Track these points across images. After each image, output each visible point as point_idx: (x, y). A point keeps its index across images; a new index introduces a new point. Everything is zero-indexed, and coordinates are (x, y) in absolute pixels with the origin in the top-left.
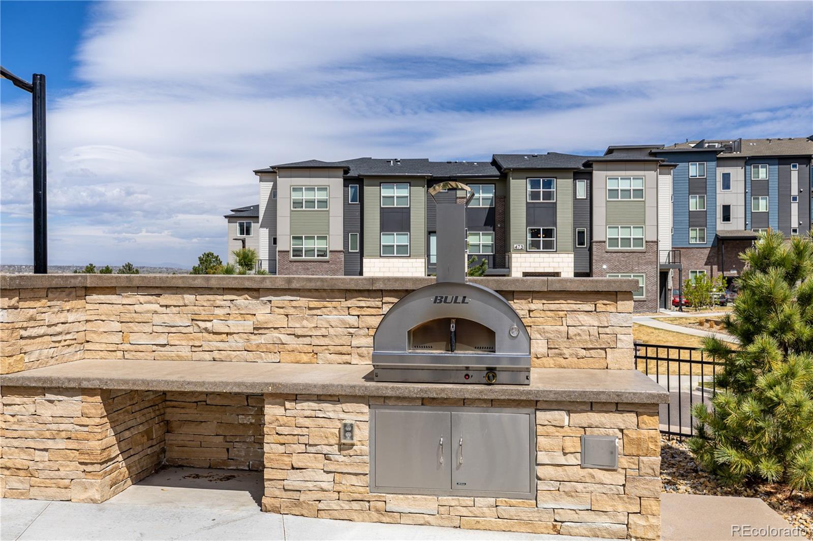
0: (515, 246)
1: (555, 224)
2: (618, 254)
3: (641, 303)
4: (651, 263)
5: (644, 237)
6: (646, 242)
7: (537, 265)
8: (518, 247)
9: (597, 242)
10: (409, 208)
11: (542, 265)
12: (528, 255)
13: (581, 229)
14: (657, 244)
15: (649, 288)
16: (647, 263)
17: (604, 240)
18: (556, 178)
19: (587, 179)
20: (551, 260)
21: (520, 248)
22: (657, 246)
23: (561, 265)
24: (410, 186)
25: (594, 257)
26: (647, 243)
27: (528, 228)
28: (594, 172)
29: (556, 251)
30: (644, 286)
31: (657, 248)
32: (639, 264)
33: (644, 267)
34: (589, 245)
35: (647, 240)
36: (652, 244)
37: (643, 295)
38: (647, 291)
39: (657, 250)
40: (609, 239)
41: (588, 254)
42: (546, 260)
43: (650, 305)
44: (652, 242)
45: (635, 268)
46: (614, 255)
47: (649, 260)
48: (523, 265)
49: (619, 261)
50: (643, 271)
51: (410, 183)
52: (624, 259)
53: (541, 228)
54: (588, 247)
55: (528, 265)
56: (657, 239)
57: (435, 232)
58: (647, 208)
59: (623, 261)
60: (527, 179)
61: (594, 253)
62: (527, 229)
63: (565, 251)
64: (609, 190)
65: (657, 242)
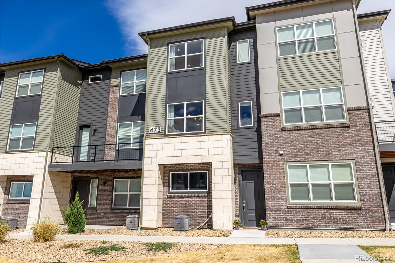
0: (150, 129)
1: (203, 96)
2: (303, 132)
3: (353, 212)
4: (361, 143)
5: (343, 103)
6: (349, 110)
7: (178, 153)
8: (154, 130)
9: (266, 116)
10: (40, 96)
11: (185, 153)
12: (166, 140)
13: (245, 103)
14: (369, 112)
15: (365, 186)
16: (354, 144)
17: (278, 111)
18: (204, 38)
19: (250, 38)
20: (197, 145)
21: (156, 132)
22: (369, 116)
23: (212, 152)
24: (45, 72)
25: (264, 139)
26: (351, 112)
27: (168, 105)
28: (257, 25)
29: (205, 133)
30: (354, 181)
31: (370, 119)
32: (339, 146)
33: (350, 151)
34: (256, 123)
35: (350, 106)
36: (359, 112)
37: (354, 199)
38: (361, 190)
39: (370, 122)
40: (287, 111)
41: (256, 136)
42: (191, 145)
43: (370, 216)
44: (359, 109)
45: (333, 153)
46: (296, 133)
47: (357, 139)
48: (160, 154)
49: (304, 143)
50: (349, 157)
51: (45, 69)
52: (312, 139)
53: (185, 103)
54: (256, 127)
55: (166, 154)
56: (368, 104)
57: (88, 126)
58: (342, 61)
59: (311, 141)
60: (168, 45)
61: (264, 133)
62: (166, 106)
63: (219, 132)
64: (281, 45)
65: (368, 109)
